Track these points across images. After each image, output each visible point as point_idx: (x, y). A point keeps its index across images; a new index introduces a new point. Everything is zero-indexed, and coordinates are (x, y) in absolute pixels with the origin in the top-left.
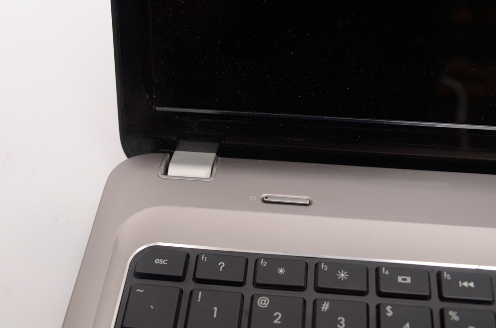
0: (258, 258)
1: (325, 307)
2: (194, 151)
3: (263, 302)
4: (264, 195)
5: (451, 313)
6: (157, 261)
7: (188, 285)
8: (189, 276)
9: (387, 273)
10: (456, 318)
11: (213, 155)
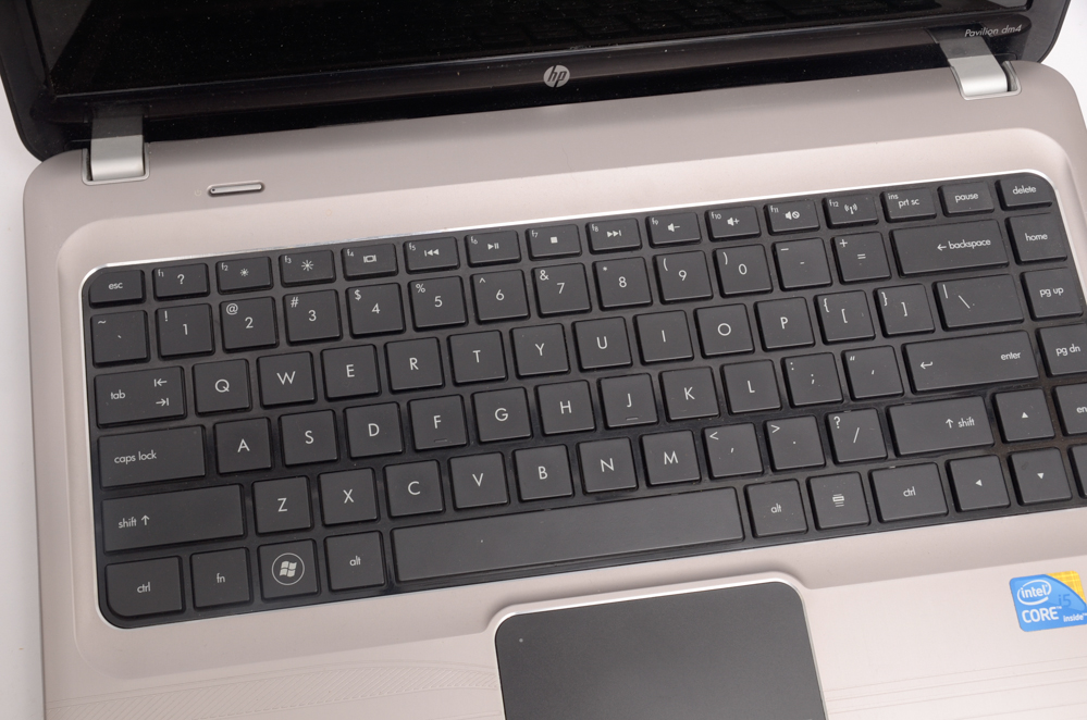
0: (218, 261)
1: (295, 302)
2: (115, 136)
3: (232, 309)
4: (210, 187)
5: (418, 286)
6: (111, 287)
7: (151, 306)
8: (150, 295)
9: (352, 254)
10: (423, 290)
11: (140, 138)
